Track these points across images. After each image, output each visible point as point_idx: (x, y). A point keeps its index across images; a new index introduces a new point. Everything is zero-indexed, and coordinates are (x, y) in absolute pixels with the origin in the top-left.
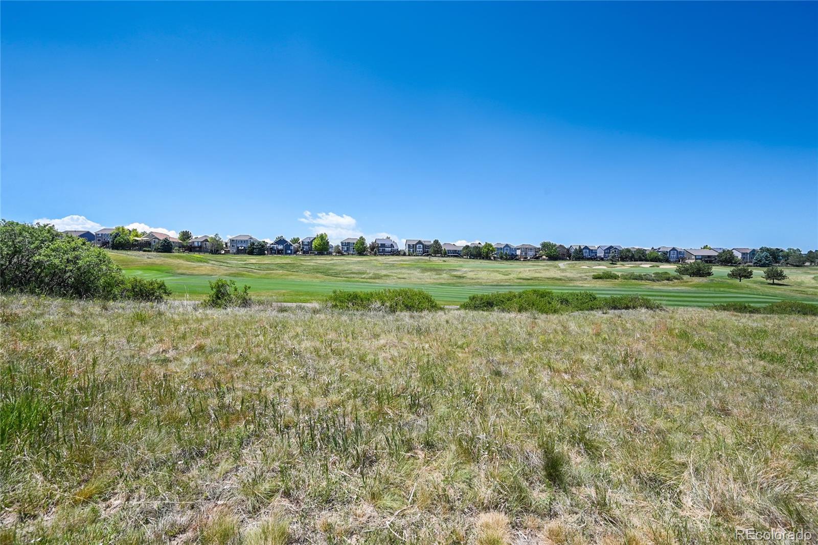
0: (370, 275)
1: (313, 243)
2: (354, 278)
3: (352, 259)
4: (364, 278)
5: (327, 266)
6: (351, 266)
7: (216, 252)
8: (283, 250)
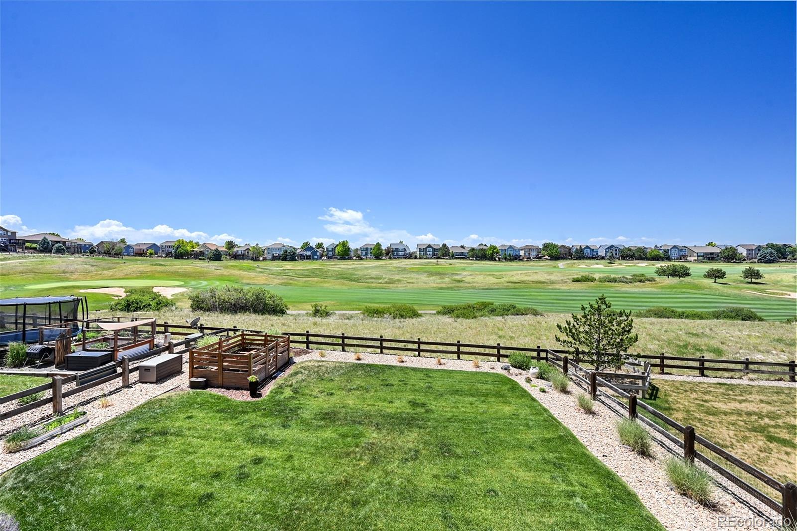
0: (385, 280)
1: (336, 249)
2: (372, 283)
3: (370, 263)
4: (380, 283)
5: (349, 272)
6: (370, 271)
7: (255, 259)
8: (310, 256)
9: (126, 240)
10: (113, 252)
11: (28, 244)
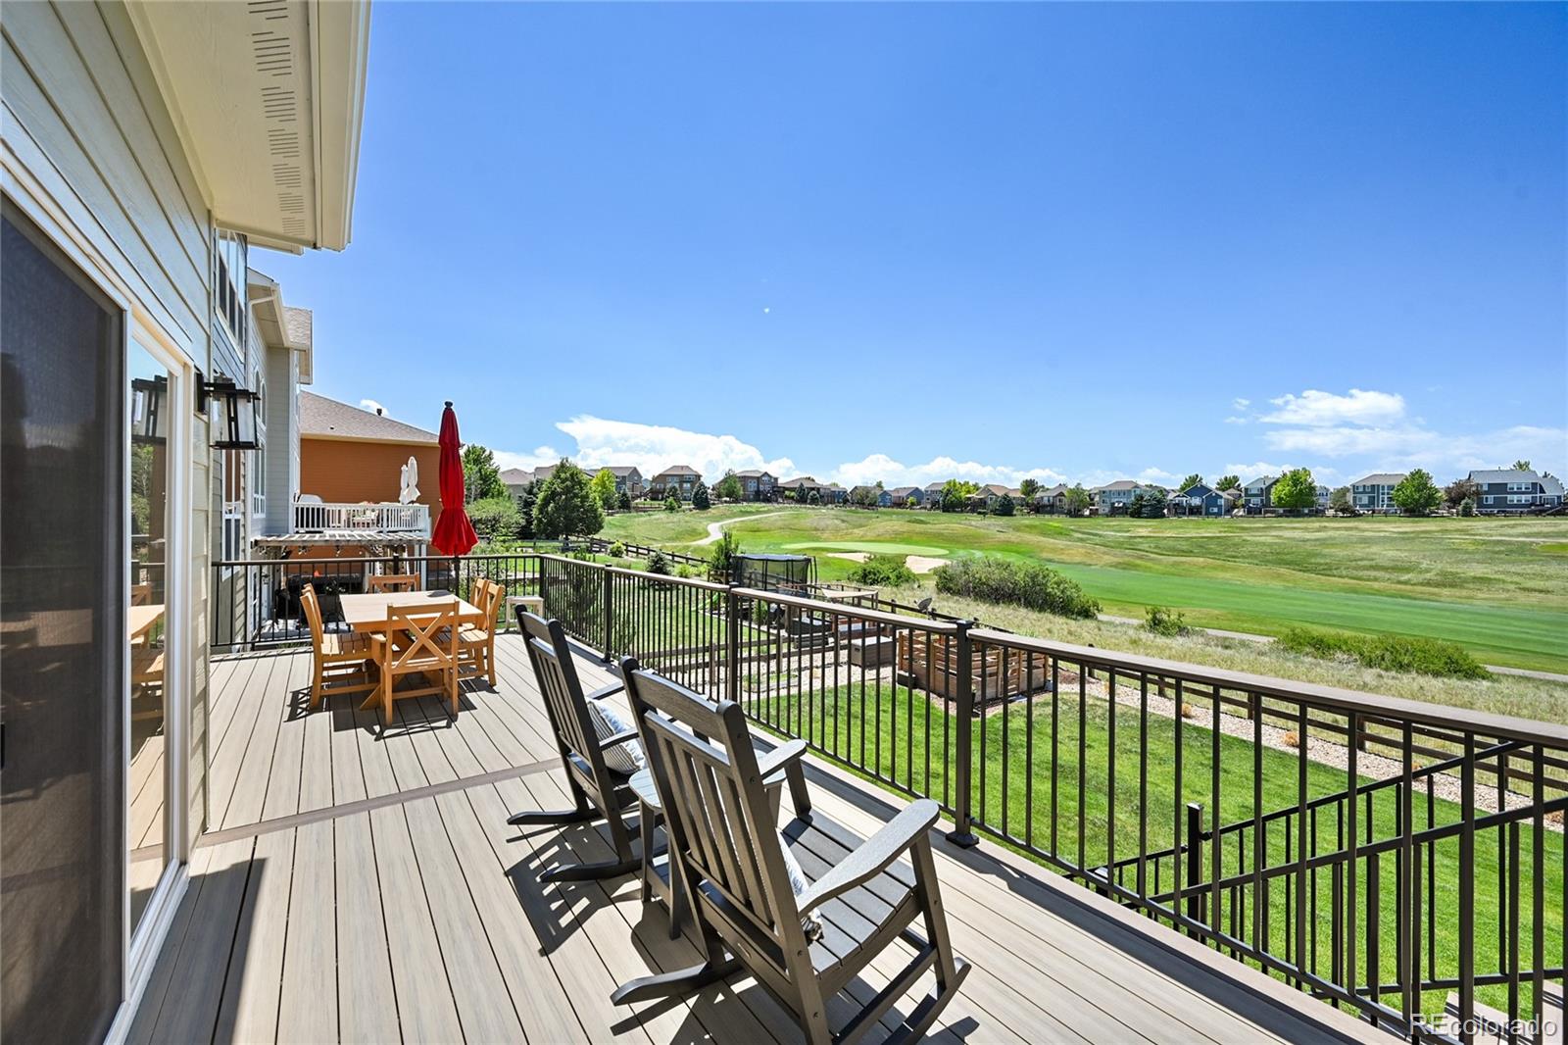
0: (1428, 576)
1: (1273, 490)
3: (1382, 526)
4: (1405, 583)
5: (1309, 547)
6: (1374, 549)
7: (1076, 513)
8: (1200, 507)
9: (883, 485)
10: (867, 502)
11: (787, 493)
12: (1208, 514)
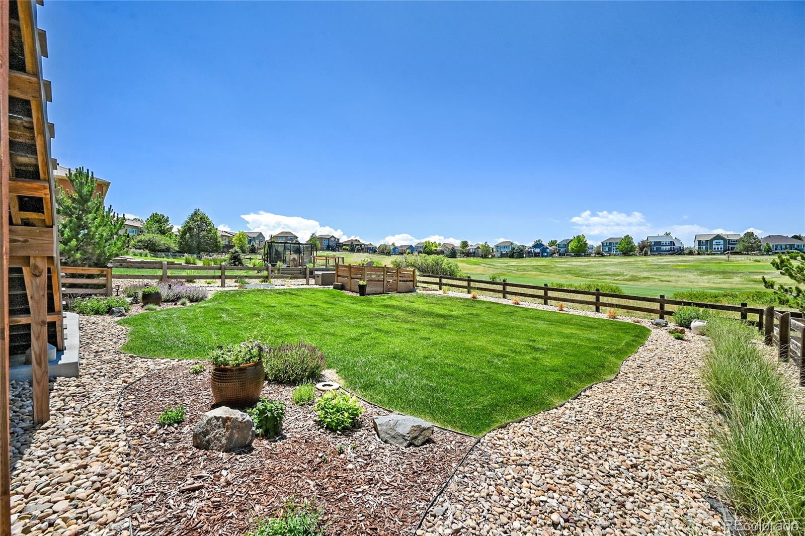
0: (626, 277)
1: (570, 245)
2: (605, 279)
3: (612, 260)
4: (617, 280)
5: (581, 268)
6: (608, 268)
7: (485, 256)
8: (539, 253)
9: (395, 244)
10: (386, 251)
11: (344, 247)
12: (543, 256)
